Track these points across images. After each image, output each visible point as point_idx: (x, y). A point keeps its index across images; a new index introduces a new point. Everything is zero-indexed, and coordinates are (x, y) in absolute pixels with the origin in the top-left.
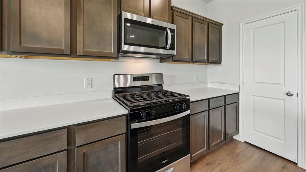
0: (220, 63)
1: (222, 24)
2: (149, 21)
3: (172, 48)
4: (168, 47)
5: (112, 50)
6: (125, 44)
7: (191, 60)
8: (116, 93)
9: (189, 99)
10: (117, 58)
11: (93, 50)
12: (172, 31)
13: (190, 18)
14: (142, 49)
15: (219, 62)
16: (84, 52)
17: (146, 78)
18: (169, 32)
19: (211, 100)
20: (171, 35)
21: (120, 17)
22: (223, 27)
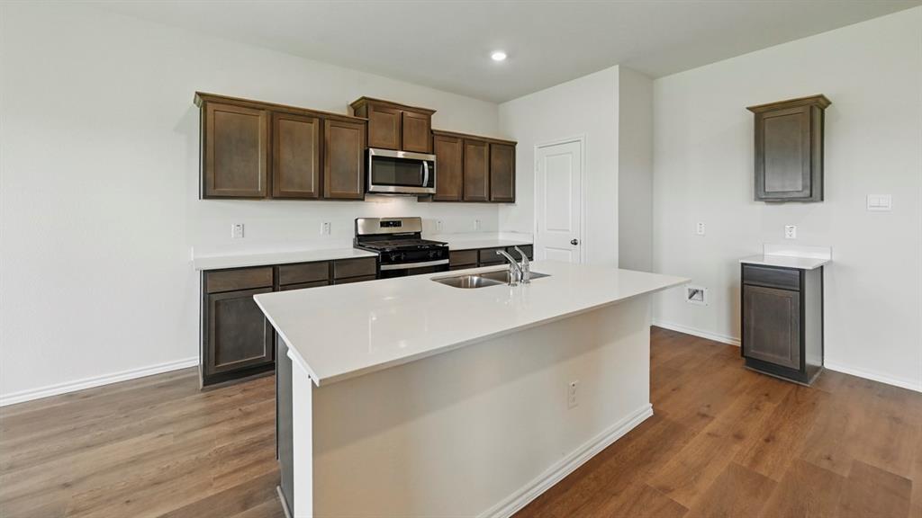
0: (514, 202)
1: (516, 143)
2: (400, 154)
3: (430, 185)
4: (425, 184)
5: (359, 190)
6: (373, 184)
7: (460, 199)
8: (359, 241)
9: (448, 247)
10: (363, 200)
11: (339, 191)
12: (430, 163)
13: (459, 140)
14: (392, 189)
15: (511, 200)
16: (331, 194)
17: (397, 223)
18: (426, 164)
19: (482, 252)
20: (429, 169)
21: (367, 153)
22: (517, 146)
